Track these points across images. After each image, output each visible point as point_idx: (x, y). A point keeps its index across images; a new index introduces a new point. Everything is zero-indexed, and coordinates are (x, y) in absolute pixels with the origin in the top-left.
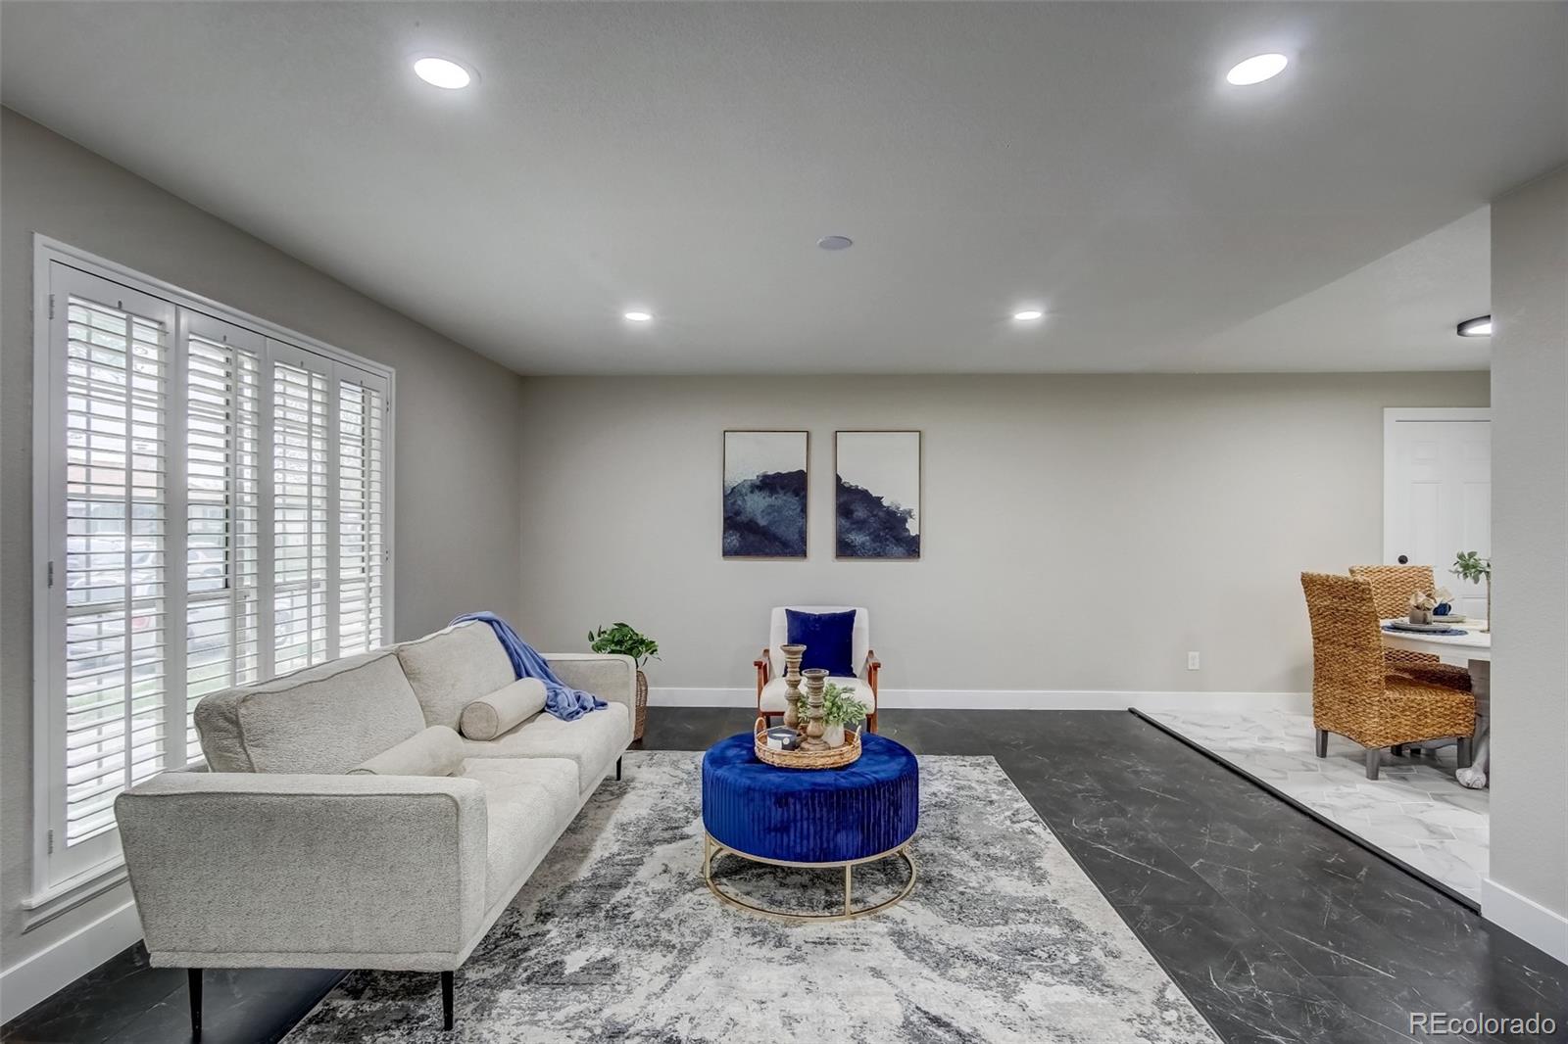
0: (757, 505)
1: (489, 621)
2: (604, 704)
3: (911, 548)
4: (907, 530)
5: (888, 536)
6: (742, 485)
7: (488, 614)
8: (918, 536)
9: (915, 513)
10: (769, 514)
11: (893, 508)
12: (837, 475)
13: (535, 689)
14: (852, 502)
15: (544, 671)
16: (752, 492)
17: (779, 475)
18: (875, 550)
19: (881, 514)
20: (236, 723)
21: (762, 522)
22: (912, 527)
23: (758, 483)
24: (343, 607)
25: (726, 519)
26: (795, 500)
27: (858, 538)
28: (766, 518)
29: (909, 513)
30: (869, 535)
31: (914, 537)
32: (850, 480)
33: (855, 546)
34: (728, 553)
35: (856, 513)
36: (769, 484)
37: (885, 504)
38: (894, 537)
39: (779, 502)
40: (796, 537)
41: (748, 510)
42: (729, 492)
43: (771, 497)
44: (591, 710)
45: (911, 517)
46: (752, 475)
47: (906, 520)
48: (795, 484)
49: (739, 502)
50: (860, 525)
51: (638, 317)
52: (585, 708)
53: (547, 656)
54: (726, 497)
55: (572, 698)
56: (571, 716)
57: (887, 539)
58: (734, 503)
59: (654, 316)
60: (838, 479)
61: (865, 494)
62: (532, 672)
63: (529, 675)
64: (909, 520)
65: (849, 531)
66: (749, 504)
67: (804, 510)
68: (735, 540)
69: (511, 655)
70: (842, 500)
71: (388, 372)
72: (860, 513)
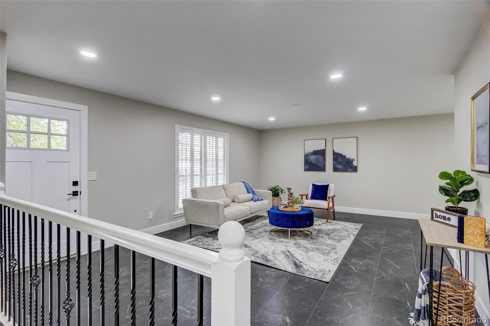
0: (312, 158)
1: (243, 182)
2: (263, 200)
3: (355, 169)
4: (353, 164)
5: (348, 166)
6: (309, 153)
7: (243, 181)
8: (357, 166)
9: (356, 160)
10: (316, 160)
11: (349, 158)
12: (333, 150)
13: (250, 196)
14: (337, 157)
15: (253, 193)
16: (311, 155)
17: (318, 151)
18: (344, 169)
19: (346, 160)
20: (195, 191)
21: (314, 162)
22: (355, 163)
23: (313, 152)
24: (219, 178)
25: (305, 162)
26: (322, 157)
27: (339, 166)
28: (315, 161)
29: (354, 160)
30: (342, 165)
31: (355, 166)
32: (337, 151)
33: (338, 169)
34: (305, 170)
35: (338, 160)
36: (315, 153)
37: (347, 157)
38: (349, 166)
39: (318, 157)
40: (322, 166)
41: (310, 159)
42: (306, 155)
43: (316, 156)
44: (260, 200)
45: (354, 161)
46: (311, 150)
47: (353, 162)
48: (322, 153)
49: (308, 158)
50: (340, 163)
51: (272, 119)
52: (258, 200)
53: (254, 190)
54: (305, 156)
55: (257, 198)
56: (255, 201)
57: (347, 167)
58: (307, 158)
59: (275, 119)
60: (334, 151)
61: (341, 154)
62: (251, 192)
63: (250, 193)
64: (354, 162)
65: (336, 165)
66: (311, 158)
67: (325, 160)
68: (307, 167)
69: (247, 189)
70: (334, 156)
71: (228, 134)
72: (340, 160)
